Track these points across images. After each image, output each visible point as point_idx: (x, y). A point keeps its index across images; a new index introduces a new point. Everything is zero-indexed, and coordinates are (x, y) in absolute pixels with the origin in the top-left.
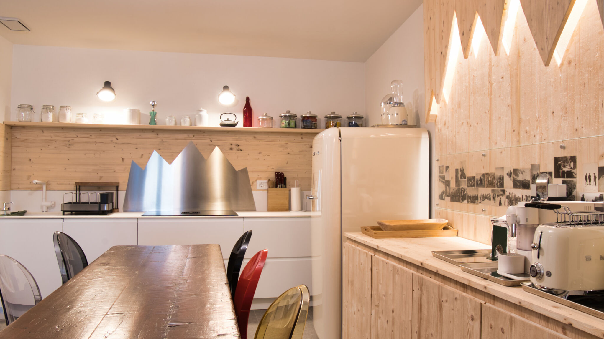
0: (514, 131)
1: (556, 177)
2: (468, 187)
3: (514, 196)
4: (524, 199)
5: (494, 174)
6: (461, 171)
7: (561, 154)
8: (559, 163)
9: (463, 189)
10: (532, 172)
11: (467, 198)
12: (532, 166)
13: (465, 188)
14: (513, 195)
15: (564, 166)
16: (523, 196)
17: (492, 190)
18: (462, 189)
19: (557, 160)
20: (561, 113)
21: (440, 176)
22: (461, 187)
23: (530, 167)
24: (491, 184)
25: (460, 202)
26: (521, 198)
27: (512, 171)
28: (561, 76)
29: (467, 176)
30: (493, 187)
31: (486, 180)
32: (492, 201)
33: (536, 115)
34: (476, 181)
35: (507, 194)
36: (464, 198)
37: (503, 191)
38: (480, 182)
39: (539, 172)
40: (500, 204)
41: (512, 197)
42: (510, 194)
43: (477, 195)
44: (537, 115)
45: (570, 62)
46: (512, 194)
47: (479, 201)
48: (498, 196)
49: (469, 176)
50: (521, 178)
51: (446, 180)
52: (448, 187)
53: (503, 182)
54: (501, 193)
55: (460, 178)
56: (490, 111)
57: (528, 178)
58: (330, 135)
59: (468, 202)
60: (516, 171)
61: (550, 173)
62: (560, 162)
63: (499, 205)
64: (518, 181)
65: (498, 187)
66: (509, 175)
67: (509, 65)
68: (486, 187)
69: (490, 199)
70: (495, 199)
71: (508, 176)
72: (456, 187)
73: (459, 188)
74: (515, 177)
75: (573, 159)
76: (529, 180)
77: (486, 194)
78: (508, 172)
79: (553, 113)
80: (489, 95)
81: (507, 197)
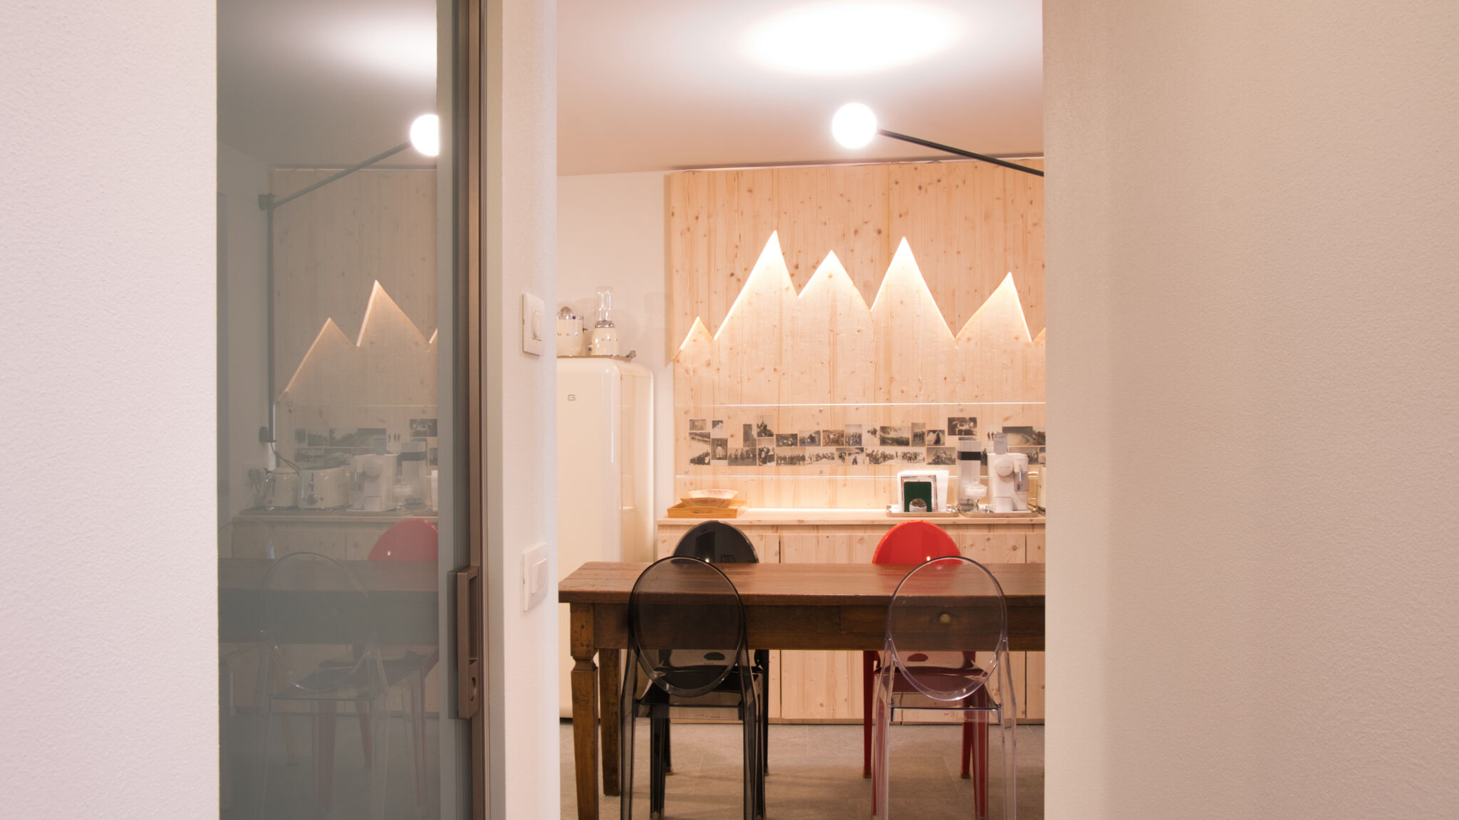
0: (880, 389)
1: (949, 434)
2: (778, 445)
3: (882, 454)
4: (899, 455)
5: (843, 431)
6: (758, 426)
7: (956, 415)
8: (954, 423)
9: (765, 450)
10: (912, 430)
11: (775, 459)
12: (913, 424)
13: (770, 448)
14: (880, 453)
15: (962, 425)
16: (897, 453)
17: (837, 449)
18: (761, 450)
19: (951, 420)
20: (957, 380)
21: (690, 434)
22: (758, 447)
23: (910, 425)
24: (836, 442)
25: (755, 465)
26: (895, 455)
27: (878, 428)
28: (956, 348)
29: (775, 432)
30: (840, 445)
31: (824, 438)
32: (838, 461)
33: (919, 377)
34: (800, 440)
35: (869, 451)
36: (767, 459)
37: (862, 450)
38: (809, 440)
39: (924, 430)
40: (855, 462)
41: (877, 454)
42: (873, 451)
43: (801, 455)
44: (921, 378)
45: (969, 340)
46: (878, 451)
47: (806, 462)
48: (850, 454)
49: (781, 432)
50: (893, 435)
51: (714, 440)
52: (719, 448)
53: (861, 440)
54: (858, 451)
55: (755, 436)
56: (831, 363)
57: (907, 435)
58: (607, 371)
59: (778, 464)
60: (884, 429)
61: (943, 432)
62: (956, 422)
63: (853, 464)
64: (888, 439)
65: (852, 445)
66: (872, 433)
67: (873, 321)
68: (824, 446)
69: (833, 458)
70: (844, 459)
71: (870, 434)
72: (744, 446)
73: (756, 449)
74: (882, 434)
75: (974, 420)
76: (908, 439)
77: (825, 453)
78: (870, 429)
79: (945, 378)
80: (829, 344)
81: (868, 455)
